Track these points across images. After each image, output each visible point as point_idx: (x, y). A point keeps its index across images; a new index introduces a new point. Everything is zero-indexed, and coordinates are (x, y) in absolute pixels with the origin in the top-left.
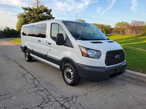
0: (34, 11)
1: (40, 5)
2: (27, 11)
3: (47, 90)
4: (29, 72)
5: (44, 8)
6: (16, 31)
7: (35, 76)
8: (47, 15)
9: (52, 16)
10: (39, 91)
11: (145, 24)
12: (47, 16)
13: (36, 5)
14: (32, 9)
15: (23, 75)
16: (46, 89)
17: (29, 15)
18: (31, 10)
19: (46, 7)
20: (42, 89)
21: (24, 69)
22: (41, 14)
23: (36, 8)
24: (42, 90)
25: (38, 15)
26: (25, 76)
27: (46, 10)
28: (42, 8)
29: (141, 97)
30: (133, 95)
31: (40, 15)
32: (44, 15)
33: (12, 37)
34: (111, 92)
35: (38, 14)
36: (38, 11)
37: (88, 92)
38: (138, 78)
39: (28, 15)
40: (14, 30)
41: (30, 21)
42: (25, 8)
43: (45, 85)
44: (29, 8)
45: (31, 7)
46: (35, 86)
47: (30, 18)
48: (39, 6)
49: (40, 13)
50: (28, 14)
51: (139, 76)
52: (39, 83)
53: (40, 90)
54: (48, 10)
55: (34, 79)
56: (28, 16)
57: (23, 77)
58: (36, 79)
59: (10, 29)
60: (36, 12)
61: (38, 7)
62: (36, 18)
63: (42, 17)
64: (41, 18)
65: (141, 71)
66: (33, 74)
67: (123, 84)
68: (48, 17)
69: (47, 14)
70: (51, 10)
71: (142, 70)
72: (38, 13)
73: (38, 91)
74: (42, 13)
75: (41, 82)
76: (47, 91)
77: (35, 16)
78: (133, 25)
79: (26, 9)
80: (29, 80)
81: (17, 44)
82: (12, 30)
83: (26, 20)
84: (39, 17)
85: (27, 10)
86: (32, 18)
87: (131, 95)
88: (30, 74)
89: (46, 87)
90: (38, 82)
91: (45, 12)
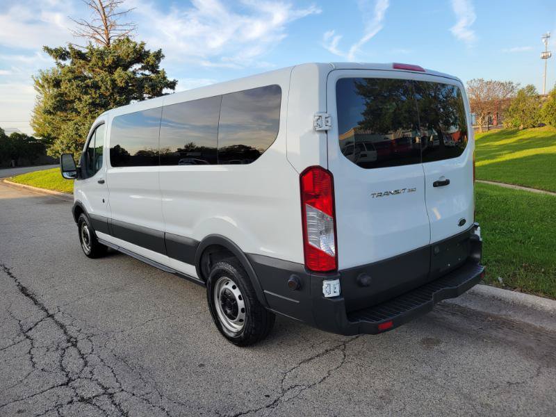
0: (94, 60)
1: (115, 35)
2: (68, 63)
3: (111, 395)
4: (52, 316)
5: (132, 45)
6: (32, 139)
7: (72, 331)
8: (147, 72)
9: (165, 78)
10: (77, 405)
11: (516, 91)
12: (147, 78)
13: (103, 38)
14: (84, 51)
15: (25, 328)
16: (110, 391)
17: (75, 78)
18: (80, 55)
19: (139, 43)
20: (90, 390)
21: (36, 303)
22: (119, 70)
23: (102, 47)
24: (89, 396)
25: (111, 73)
26: (29, 334)
27: (140, 55)
28: (124, 47)
29: (497, 399)
30: (466, 391)
31: (116, 75)
32: (134, 73)
33: (17, 166)
34: (378, 384)
35: (111, 69)
36: (109, 60)
37: (284, 391)
38: (490, 311)
39: (70, 75)
40: (24, 136)
41: (80, 100)
42: (56, 51)
43: (108, 373)
44: (71, 48)
45: (82, 46)
46: (66, 380)
47: (78, 86)
48: (111, 41)
49: (116, 68)
50: (71, 71)
51: (494, 298)
52: (86, 364)
53: (82, 400)
54: (147, 54)
55: (64, 345)
56: (70, 81)
57: (22, 337)
58: (75, 345)
59: (8, 134)
60: (103, 65)
61: (108, 43)
62: (103, 88)
63: (127, 83)
64: (123, 85)
65: (500, 279)
66: (67, 322)
67: (428, 343)
68: (151, 80)
69: (143, 68)
70: (160, 52)
71: (502, 277)
72: (110, 67)
73: (71, 402)
74: (126, 68)
75: (93, 359)
76: (109, 402)
77: (98, 78)
78: (474, 97)
79: (61, 54)
80: (42, 351)
81: (31, 191)
82: (16, 135)
83: (61, 95)
84: (113, 81)
85: (64, 59)
86: (87, 86)
87: (459, 390)
88: (56, 322)
89: (110, 382)
90: (82, 361)
91: (138, 60)
